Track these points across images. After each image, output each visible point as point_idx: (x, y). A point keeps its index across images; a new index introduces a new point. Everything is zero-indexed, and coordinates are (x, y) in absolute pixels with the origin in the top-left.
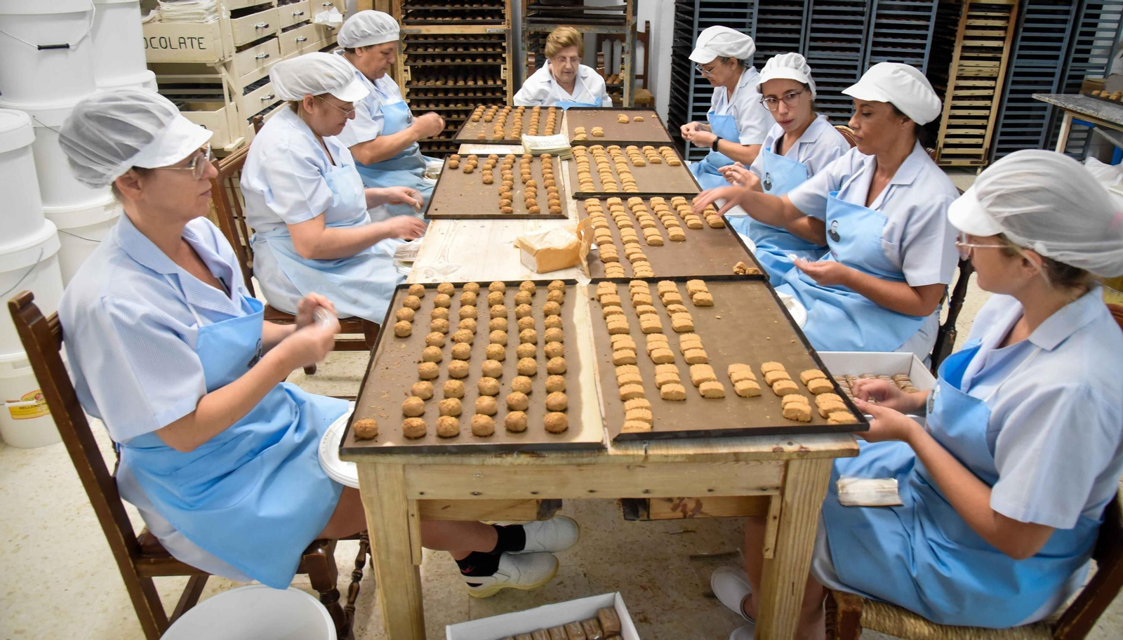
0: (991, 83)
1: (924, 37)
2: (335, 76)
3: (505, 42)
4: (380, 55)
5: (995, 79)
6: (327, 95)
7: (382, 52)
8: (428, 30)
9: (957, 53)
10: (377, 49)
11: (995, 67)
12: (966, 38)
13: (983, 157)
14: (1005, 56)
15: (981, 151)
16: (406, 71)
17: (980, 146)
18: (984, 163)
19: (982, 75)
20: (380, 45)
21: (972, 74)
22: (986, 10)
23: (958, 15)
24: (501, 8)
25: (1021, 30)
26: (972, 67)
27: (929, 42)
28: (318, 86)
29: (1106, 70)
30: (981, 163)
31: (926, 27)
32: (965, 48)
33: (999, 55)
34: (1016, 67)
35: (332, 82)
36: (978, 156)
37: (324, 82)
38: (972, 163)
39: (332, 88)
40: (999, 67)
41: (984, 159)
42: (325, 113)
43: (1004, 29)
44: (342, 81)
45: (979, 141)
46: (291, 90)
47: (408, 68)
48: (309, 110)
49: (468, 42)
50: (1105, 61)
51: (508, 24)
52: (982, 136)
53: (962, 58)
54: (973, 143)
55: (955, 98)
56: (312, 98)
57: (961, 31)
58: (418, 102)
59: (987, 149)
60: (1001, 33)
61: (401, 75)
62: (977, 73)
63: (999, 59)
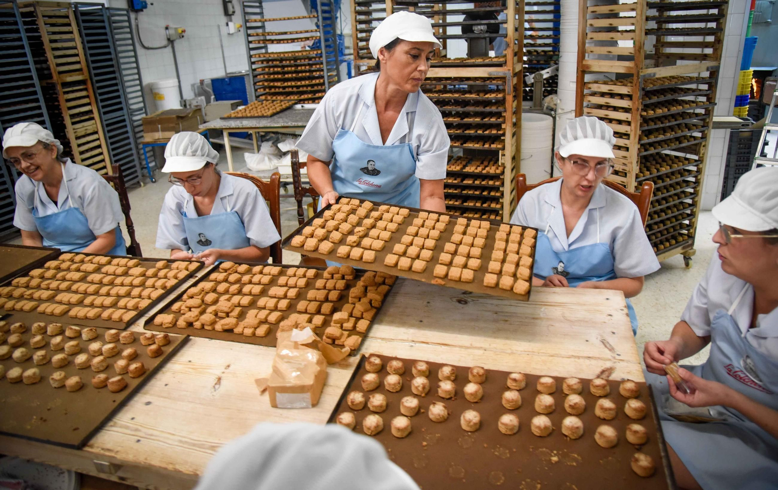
0: (95, 137)
5: (96, 133)
9: (67, 121)
11: (93, 124)
12: (70, 108)
14: (96, 114)
19: (89, 132)
21: (83, 133)
22: (72, 86)
23: (57, 94)
25: (98, 95)
26: (81, 128)
29: (145, 110)
32: (72, 116)
33: (92, 116)
34: (106, 121)
40: (96, 123)
43: (88, 97)
50: (142, 105)
53: (73, 123)
55: (81, 153)
57: (63, 104)
60: (86, 101)
62: (85, 131)
63: (93, 119)
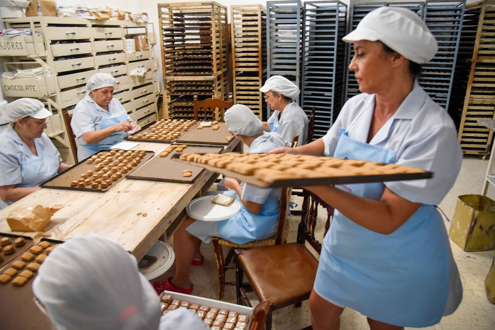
0: (492, 108)
1: (448, 82)
2: (31, 107)
3: (214, 84)
4: (102, 94)
5: (494, 105)
6: (28, 117)
7: (102, 92)
8: (177, 79)
9: (469, 91)
10: (99, 91)
11: (494, 99)
12: (474, 82)
13: (486, 150)
15: (485, 146)
16: (168, 98)
17: (485, 143)
18: (487, 153)
19: (485, 103)
20: (101, 89)
21: (479, 103)
22: (488, 66)
23: (470, 69)
24: (212, 68)
26: (478, 99)
27: (450, 85)
28: (22, 113)
30: (485, 153)
31: (449, 76)
32: (473, 88)
35: (30, 110)
36: (484, 149)
37: (25, 110)
38: (479, 153)
39: (30, 113)
41: (487, 151)
42: (30, 126)
44: (35, 109)
45: (485, 141)
46: (11, 117)
47: (169, 96)
48: (21, 125)
49: (198, 84)
51: (215, 76)
52: (486, 138)
53: (472, 93)
54: (480, 142)
55: (467, 116)
56: (22, 119)
57: (471, 78)
58: (175, 113)
59: (489, 145)
61: (166, 100)
62: (482, 102)
